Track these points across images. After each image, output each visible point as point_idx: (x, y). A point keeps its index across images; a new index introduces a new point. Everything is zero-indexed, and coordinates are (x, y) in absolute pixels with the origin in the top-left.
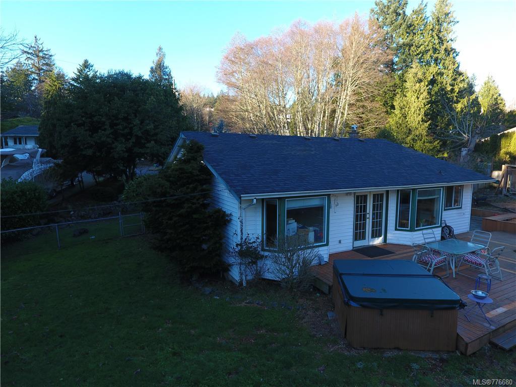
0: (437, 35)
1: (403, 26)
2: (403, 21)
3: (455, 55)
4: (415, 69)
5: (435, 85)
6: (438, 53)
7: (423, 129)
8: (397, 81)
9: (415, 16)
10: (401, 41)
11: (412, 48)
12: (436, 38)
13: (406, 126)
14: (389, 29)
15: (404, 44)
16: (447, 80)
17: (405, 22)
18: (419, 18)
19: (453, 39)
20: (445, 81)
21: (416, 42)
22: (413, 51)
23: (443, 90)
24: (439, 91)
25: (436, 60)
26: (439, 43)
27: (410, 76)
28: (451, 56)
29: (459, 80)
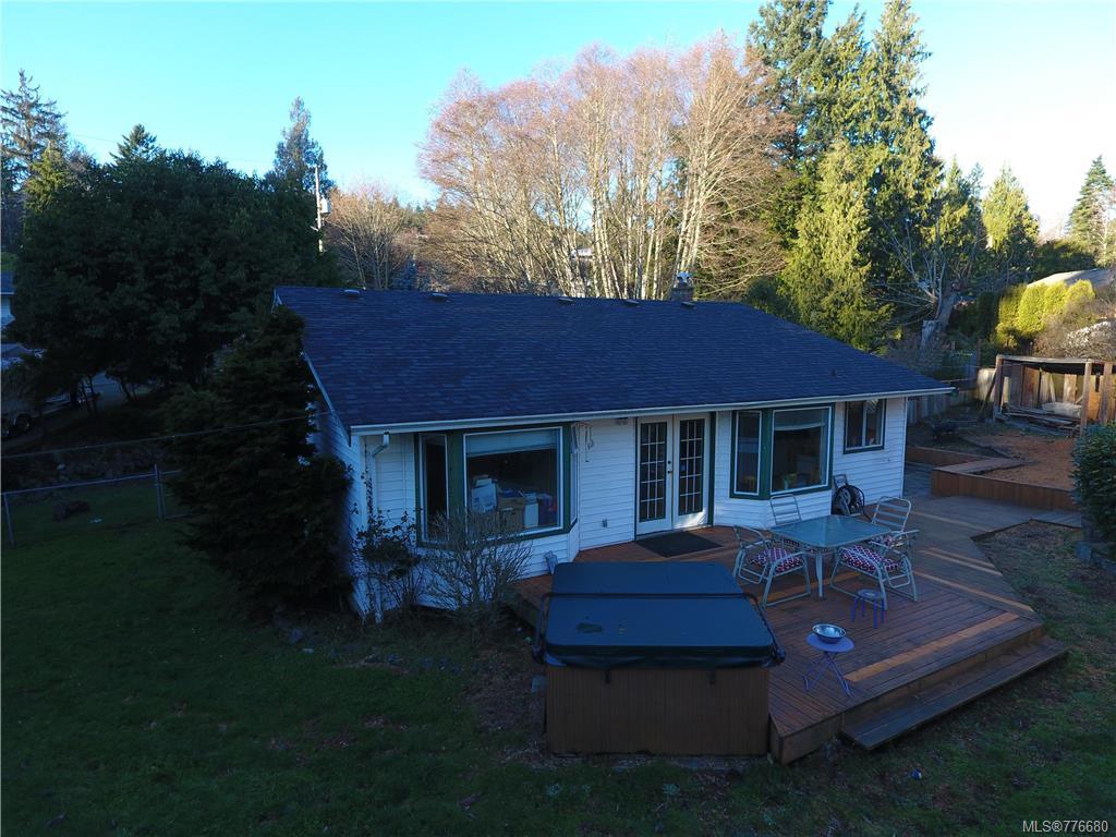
0: (886, 82)
1: (817, 61)
2: (815, 50)
3: (924, 123)
4: (839, 154)
5: (884, 187)
6: (889, 120)
7: (855, 280)
8: (805, 178)
9: (842, 41)
10: (813, 93)
11: (836, 109)
12: (884, 87)
13: (821, 274)
14: (788, 69)
15: (817, 100)
16: (908, 176)
17: (819, 52)
18: (849, 44)
19: (919, 90)
20: (903, 179)
21: (843, 96)
22: (835, 115)
23: (900, 197)
24: (890, 200)
25: (885, 133)
26: (891, 97)
27: (829, 166)
28: (916, 125)
29: (932, 178)
